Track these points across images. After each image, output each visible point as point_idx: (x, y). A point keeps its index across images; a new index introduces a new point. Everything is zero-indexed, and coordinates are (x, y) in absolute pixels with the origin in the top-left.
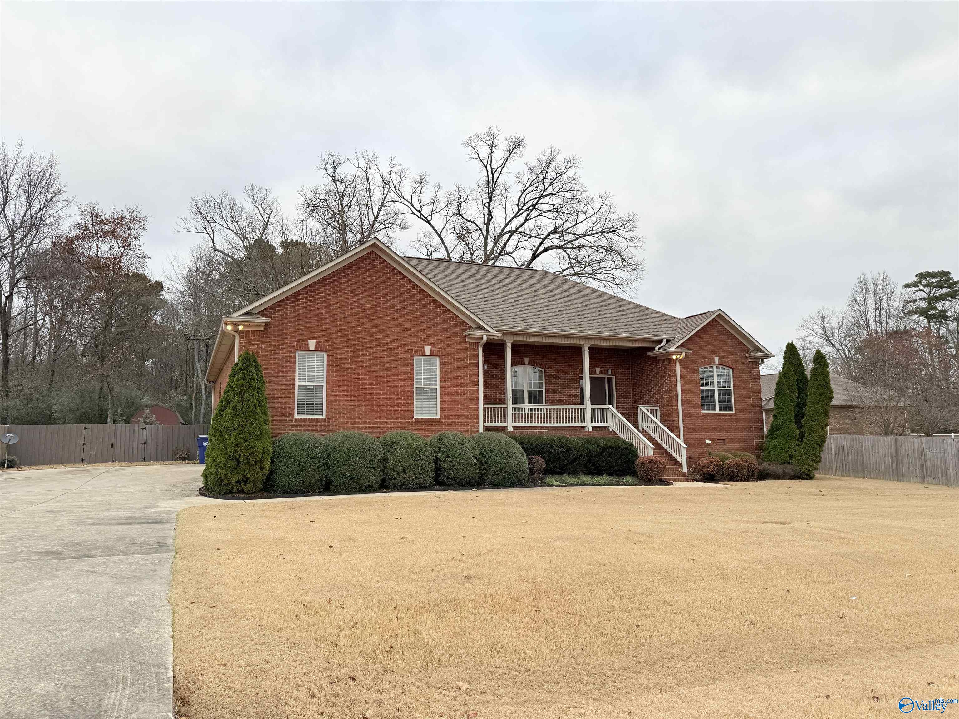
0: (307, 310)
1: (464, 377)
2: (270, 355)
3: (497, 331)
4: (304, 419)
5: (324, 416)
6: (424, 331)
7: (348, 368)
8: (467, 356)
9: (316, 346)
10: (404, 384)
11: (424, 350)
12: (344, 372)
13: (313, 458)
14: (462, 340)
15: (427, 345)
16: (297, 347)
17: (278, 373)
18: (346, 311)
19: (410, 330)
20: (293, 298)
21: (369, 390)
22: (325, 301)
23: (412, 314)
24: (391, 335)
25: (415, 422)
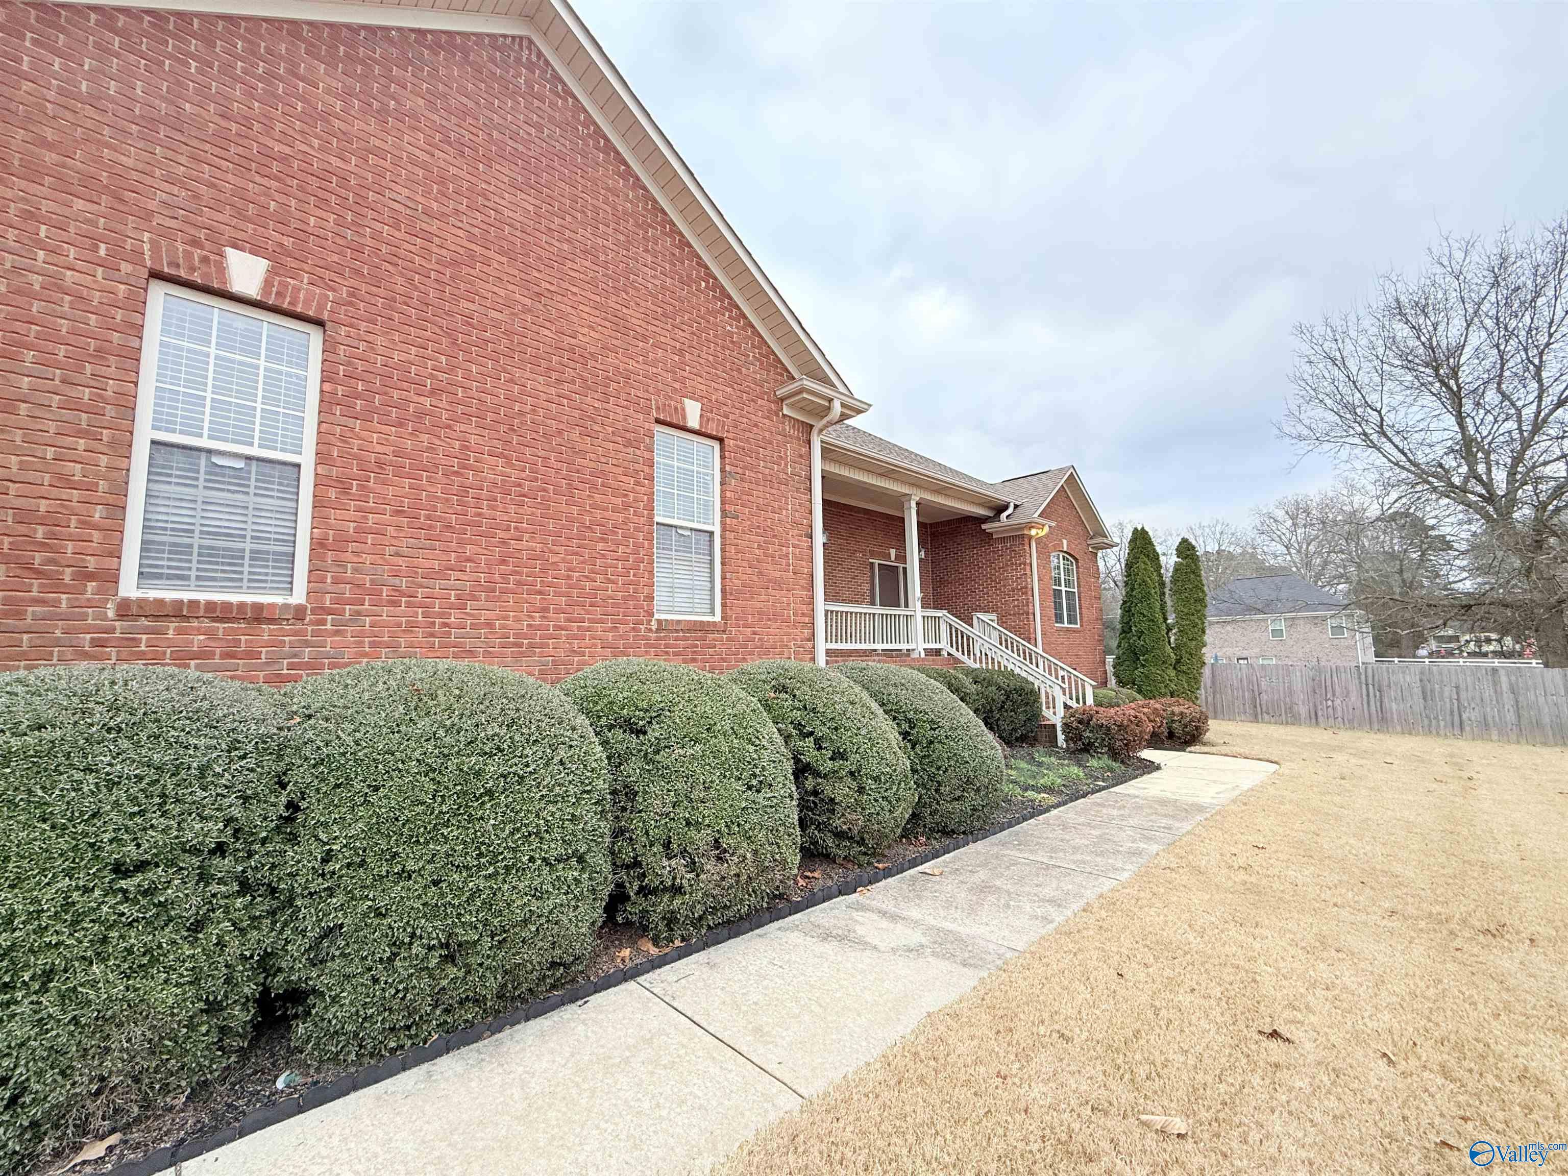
1: (780, 508)
5: (299, 597)
6: (681, 355)
7: (421, 414)
8: (786, 454)
9: (268, 284)
10: (626, 506)
11: (683, 410)
12: (400, 425)
14: (773, 407)
15: (692, 397)
16: (156, 262)
22: (326, 120)
25: (658, 630)
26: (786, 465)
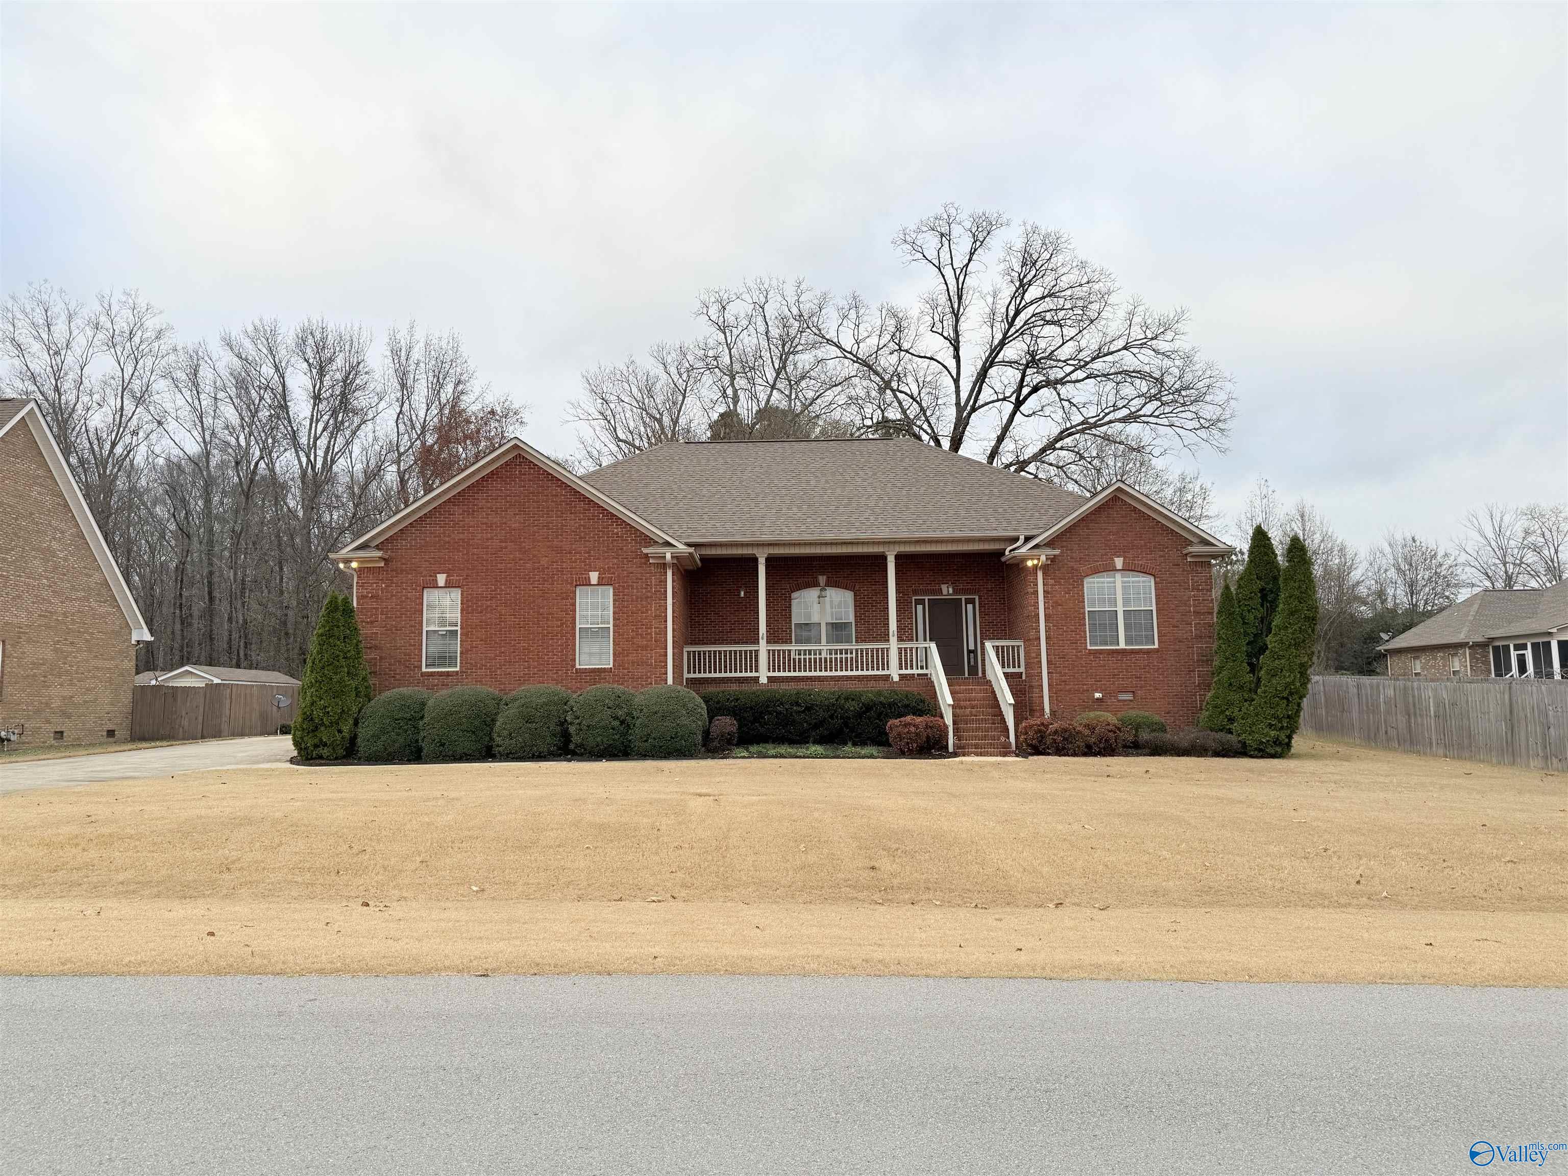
0: (435, 537)
2: (392, 596)
3: (689, 545)
4: (432, 672)
5: (458, 669)
6: (589, 552)
7: (487, 606)
8: (650, 582)
9: (446, 581)
10: (562, 624)
11: (589, 578)
12: (482, 612)
13: (398, 720)
14: (643, 560)
15: (594, 571)
16: (424, 584)
17: (402, 617)
18: (484, 535)
19: (570, 553)
20: (419, 524)
21: (514, 634)
22: (458, 524)
23: (574, 532)
24: (544, 561)
25: (576, 673)
26: (651, 588)
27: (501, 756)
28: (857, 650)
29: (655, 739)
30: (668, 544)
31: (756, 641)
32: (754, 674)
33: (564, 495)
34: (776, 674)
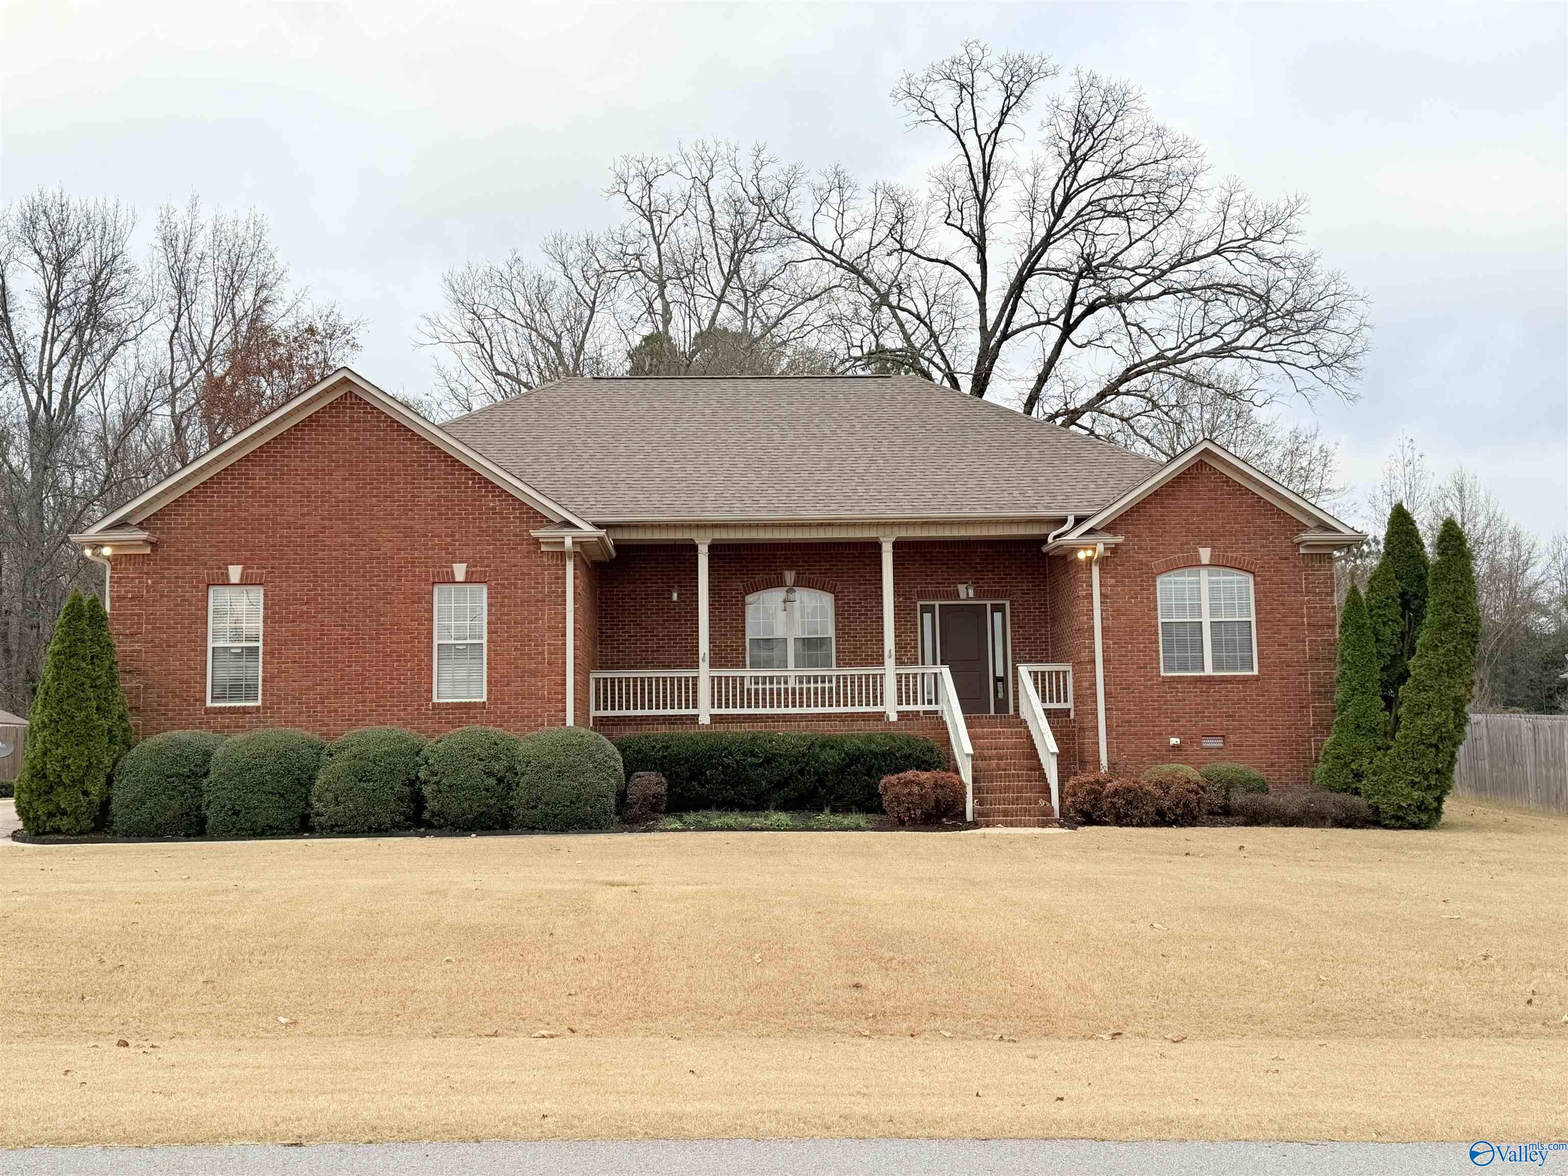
0: (226, 511)
1: (537, 619)
2: (162, 596)
3: (598, 526)
4: (220, 708)
5: (259, 703)
6: (452, 535)
7: (303, 613)
8: (543, 579)
9: (242, 575)
10: (413, 639)
11: (452, 572)
12: (294, 621)
13: (172, 777)
14: (532, 548)
15: (460, 562)
16: (209, 580)
17: (176, 628)
18: (298, 509)
19: (425, 535)
21: (342, 653)
22: (260, 492)
23: (430, 505)
24: (387, 548)
25: (433, 709)
26: (543, 588)
27: (322, 828)
28: (838, 677)
29: (547, 804)
30: (568, 524)
31: (695, 665)
32: (691, 711)
33: (416, 453)
34: (723, 711)
